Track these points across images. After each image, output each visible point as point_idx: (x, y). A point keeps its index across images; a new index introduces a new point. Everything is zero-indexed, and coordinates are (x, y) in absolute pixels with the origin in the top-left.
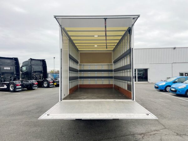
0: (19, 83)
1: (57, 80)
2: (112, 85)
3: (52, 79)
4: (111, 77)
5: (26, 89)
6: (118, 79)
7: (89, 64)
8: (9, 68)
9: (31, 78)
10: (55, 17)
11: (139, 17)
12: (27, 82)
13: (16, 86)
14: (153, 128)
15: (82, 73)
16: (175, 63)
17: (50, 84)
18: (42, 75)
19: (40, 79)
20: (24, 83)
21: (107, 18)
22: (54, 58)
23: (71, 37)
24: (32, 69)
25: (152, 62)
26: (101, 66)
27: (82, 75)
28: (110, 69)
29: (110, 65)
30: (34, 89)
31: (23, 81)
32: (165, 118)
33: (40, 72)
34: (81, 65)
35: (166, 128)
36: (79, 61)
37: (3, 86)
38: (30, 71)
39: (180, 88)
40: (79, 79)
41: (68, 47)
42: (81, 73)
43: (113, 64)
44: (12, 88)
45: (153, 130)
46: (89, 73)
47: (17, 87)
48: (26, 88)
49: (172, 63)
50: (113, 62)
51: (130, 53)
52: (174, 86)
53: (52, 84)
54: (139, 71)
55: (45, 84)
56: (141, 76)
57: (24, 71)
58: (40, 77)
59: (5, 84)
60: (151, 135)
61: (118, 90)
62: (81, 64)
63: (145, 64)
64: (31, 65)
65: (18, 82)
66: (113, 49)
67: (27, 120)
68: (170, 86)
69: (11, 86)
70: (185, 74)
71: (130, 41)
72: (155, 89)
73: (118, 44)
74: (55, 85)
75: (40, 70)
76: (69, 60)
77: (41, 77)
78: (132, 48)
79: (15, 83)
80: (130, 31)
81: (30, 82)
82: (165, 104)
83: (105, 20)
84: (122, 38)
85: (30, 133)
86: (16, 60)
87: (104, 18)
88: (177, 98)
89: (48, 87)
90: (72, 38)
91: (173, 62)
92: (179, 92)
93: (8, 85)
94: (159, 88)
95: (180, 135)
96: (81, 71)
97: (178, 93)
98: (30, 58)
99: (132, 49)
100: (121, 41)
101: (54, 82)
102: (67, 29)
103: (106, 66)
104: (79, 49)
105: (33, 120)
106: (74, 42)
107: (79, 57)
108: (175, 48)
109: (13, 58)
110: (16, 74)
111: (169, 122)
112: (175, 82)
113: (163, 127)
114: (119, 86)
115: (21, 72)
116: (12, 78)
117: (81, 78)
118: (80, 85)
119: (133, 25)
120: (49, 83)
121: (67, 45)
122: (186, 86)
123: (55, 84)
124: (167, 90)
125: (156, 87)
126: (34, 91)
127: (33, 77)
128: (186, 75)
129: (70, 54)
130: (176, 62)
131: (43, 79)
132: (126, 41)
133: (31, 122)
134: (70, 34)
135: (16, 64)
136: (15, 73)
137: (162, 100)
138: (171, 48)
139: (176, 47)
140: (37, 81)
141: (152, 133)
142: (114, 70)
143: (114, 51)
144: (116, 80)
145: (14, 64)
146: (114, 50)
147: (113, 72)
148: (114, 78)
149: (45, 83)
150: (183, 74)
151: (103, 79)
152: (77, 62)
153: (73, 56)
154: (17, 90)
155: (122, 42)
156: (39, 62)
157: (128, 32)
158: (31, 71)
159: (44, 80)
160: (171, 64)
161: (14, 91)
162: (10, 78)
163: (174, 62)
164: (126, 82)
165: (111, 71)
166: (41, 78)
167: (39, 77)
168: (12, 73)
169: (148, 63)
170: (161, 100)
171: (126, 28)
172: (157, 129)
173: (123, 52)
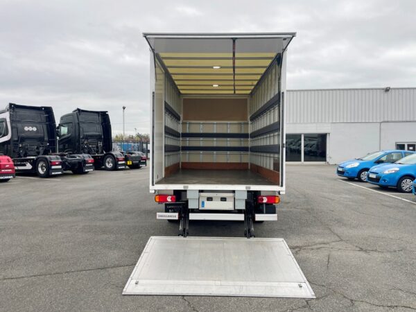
0: (58, 159)
1: (133, 155)
2: (247, 164)
3: (122, 153)
4: (245, 149)
5: (71, 172)
6: (259, 152)
7: (201, 122)
8: (35, 129)
9: (79, 150)
10: (145, 35)
11: (293, 36)
12: (72, 157)
13: (51, 166)
14: (319, 240)
15: (188, 139)
16: (388, 122)
17: (120, 163)
18: (100, 144)
19: (97, 152)
20: (67, 160)
21: (236, 38)
22: (124, 108)
23: (169, 69)
24: (81, 130)
25: (336, 120)
26: (225, 126)
27: (187, 144)
28: (243, 132)
29: (245, 124)
30: (86, 173)
31: (65, 155)
32: (345, 225)
33: (98, 138)
34: (186, 123)
35: (342, 240)
36: (181, 116)
37: (25, 165)
38: (77, 134)
39: (386, 172)
40: (181, 152)
41: (163, 87)
42: (184, 139)
43: (250, 122)
44: (42, 170)
45: (317, 242)
46: (201, 139)
47: (53, 167)
48: (70, 170)
49: (381, 123)
50: (249, 117)
51: (279, 101)
52: (375, 169)
53: (124, 162)
54: (310, 140)
55: (108, 163)
56: (313, 149)
57: (64, 135)
58: (97, 147)
59: (27, 160)
60: (312, 249)
61: (258, 172)
62: (185, 121)
63: (321, 123)
64: (78, 123)
65: (54, 158)
66: (250, 91)
67: (87, 224)
68: (367, 170)
69: (40, 165)
70: (409, 146)
71: (279, 79)
72: (337, 176)
73: (260, 82)
74: (129, 166)
75: (97, 134)
76: (165, 113)
77: (100, 148)
78: (282, 91)
79: (49, 160)
80: (279, 60)
81: (78, 158)
82: (351, 203)
83: (234, 41)
84: (266, 71)
85: (97, 241)
86: (48, 111)
87: (232, 38)
88: (380, 194)
89: (115, 168)
90: (171, 71)
91: (382, 120)
92: (385, 181)
93: (35, 163)
94: (346, 174)
95: (366, 251)
96: (185, 135)
97: (382, 182)
98: (75, 109)
99: (283, 93)
100: (264, 76)
101: (126, 159)
102: (162, 55)
103: (236, 126)
104: (181, 92)
105: (98, 224)
106: (174, 77)
107: (182, 108)
108: (387, 90)
109: (42, 107)
110: (49, 142)
111: (351, 231)
112: (379, 162)
113: (337, 239)
114: (259, 165)
115: (58, 138)
116: (41, 148)
117: (185, 149)
118: (182, 163)
119: (284, 50)
120: (115, 160)
121: (162, 82)
122: (398, 169)
123: (129, 163)
124: (363, 179)
125: (339, 172)
126: (87, 175)
127: (83, 149)
128: (411, 148)
129: (167, 101)
130: (389, 120)
131: (102, 152)
132: (274, 77)
133: (96, 226)
134: (166, 63)
135: (49, 121)
136: (46, 139)
137: (347, 196)
138: (379, 89)
139: (391, 87)
140: (93, 157)
141: (315, 247)
142: (251, 134)
143: (251, 97)
144: (255, 153)
145: (44, 120)
146: (251, 94)
147: (249, 139)
148: (252, 151)
149: (108, 160)
150: (404, 145)
151: (228, 152)
152: (178, 118)
153: (171, 106)
154: (53, 173)
155: (266, 80)
156: (96, 117)
157: (276, 62)
158: (79, 135)
159: (105, 155)
160: (379, 124)
161: (48, 175)
162: (37, 148)
163: (386, 120)
164: (272, 155)
165: (245, 136)
166: (100, 151)
167: (95, 149)
168: (41, 139)
169: (327, 121)
170: (345, 196)
171: (273, 55)
172: (326, 241)
173: (269, 99)
